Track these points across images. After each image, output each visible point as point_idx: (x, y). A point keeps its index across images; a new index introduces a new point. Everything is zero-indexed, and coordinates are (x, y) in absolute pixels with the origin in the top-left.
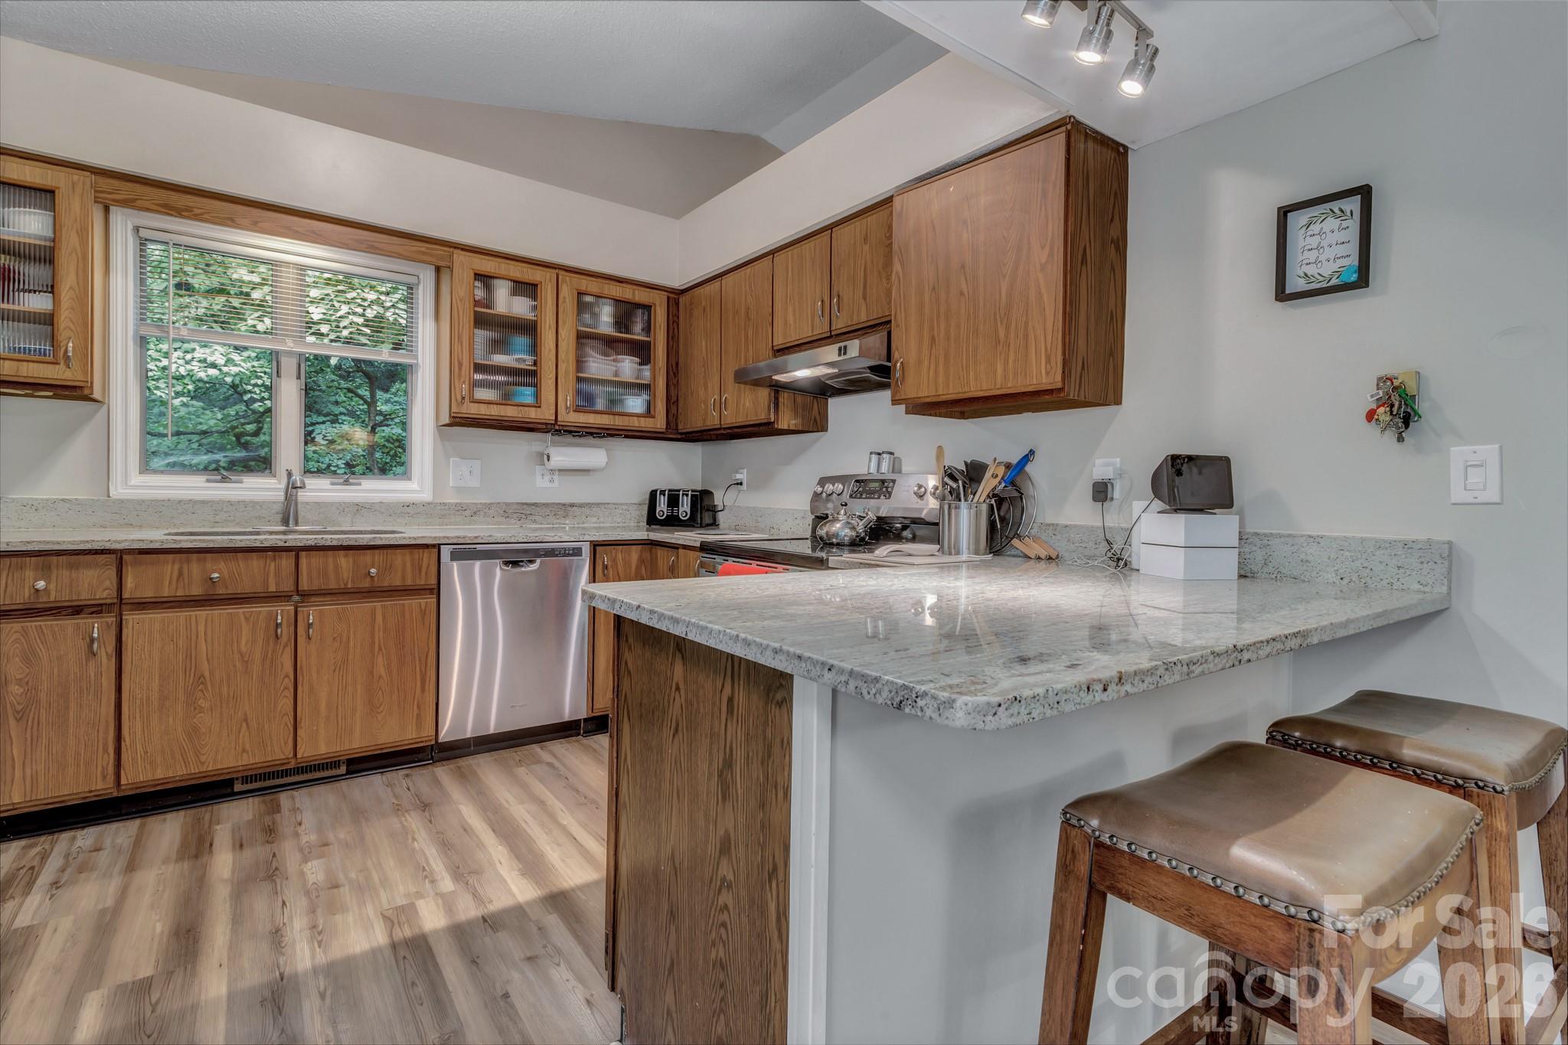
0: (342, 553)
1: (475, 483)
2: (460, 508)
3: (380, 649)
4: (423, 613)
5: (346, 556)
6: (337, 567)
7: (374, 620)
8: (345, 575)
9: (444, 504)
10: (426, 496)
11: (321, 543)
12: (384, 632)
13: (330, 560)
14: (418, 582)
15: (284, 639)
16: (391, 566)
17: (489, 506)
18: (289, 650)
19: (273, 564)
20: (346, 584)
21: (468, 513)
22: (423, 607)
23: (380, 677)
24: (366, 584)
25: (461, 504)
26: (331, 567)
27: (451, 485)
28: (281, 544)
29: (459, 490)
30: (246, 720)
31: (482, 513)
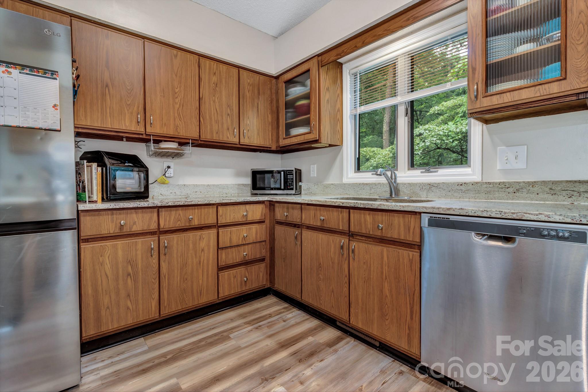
0: (367, 212)
1: (521, 165)
2: (504, 186)
3: (386, 278)
4: (411, 261)
5: (369, 214)
6: (365, 221)
7: (382, 258)
8: (369, 226)
9: (490, 183)
10: (477, 178)
11: (357, 206)
12: (388, 267)
13: (362, 216)
14: (408, 239)
15: (345, 256)
16: (392, 224)
17: (533, 184)
18: (347, 262)
19: (341, 215)
20: (369, 232)
21: (511, 190)
22: (411, 257)
23: (386, 296)
24: (378, 233)
25: (504, 182)
26: (363, 220)
27: (498, 168)
28: (341, 205)
29: (505, 171)
30: (333, 291)
31: (525, 190)
